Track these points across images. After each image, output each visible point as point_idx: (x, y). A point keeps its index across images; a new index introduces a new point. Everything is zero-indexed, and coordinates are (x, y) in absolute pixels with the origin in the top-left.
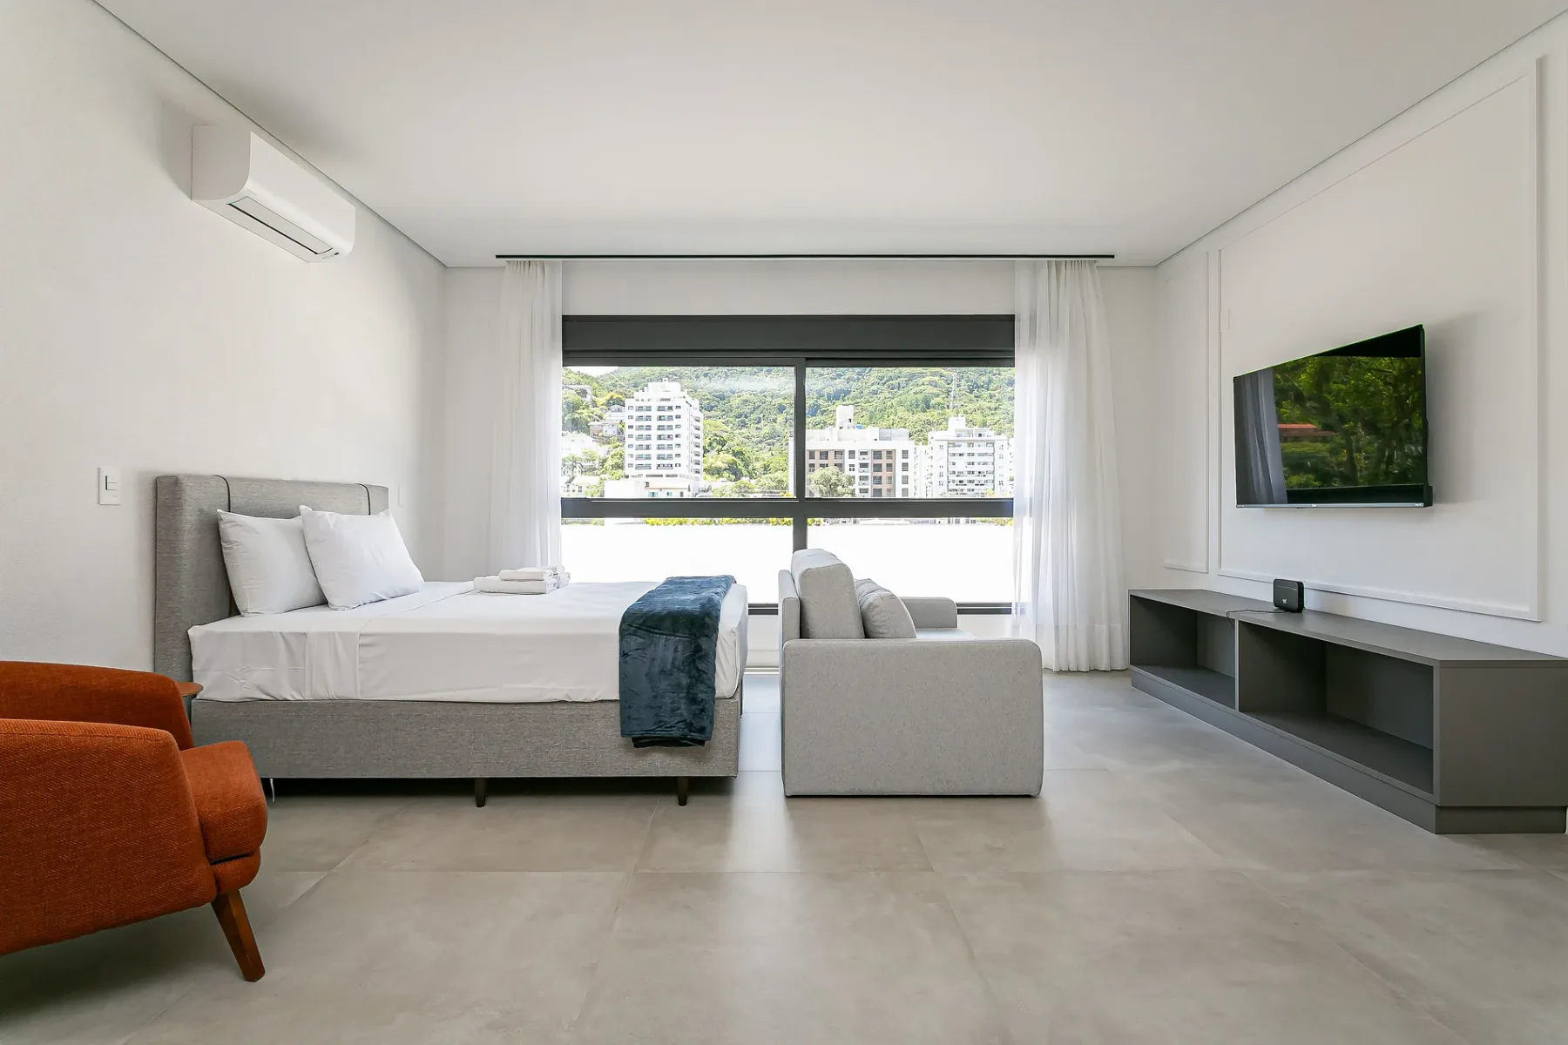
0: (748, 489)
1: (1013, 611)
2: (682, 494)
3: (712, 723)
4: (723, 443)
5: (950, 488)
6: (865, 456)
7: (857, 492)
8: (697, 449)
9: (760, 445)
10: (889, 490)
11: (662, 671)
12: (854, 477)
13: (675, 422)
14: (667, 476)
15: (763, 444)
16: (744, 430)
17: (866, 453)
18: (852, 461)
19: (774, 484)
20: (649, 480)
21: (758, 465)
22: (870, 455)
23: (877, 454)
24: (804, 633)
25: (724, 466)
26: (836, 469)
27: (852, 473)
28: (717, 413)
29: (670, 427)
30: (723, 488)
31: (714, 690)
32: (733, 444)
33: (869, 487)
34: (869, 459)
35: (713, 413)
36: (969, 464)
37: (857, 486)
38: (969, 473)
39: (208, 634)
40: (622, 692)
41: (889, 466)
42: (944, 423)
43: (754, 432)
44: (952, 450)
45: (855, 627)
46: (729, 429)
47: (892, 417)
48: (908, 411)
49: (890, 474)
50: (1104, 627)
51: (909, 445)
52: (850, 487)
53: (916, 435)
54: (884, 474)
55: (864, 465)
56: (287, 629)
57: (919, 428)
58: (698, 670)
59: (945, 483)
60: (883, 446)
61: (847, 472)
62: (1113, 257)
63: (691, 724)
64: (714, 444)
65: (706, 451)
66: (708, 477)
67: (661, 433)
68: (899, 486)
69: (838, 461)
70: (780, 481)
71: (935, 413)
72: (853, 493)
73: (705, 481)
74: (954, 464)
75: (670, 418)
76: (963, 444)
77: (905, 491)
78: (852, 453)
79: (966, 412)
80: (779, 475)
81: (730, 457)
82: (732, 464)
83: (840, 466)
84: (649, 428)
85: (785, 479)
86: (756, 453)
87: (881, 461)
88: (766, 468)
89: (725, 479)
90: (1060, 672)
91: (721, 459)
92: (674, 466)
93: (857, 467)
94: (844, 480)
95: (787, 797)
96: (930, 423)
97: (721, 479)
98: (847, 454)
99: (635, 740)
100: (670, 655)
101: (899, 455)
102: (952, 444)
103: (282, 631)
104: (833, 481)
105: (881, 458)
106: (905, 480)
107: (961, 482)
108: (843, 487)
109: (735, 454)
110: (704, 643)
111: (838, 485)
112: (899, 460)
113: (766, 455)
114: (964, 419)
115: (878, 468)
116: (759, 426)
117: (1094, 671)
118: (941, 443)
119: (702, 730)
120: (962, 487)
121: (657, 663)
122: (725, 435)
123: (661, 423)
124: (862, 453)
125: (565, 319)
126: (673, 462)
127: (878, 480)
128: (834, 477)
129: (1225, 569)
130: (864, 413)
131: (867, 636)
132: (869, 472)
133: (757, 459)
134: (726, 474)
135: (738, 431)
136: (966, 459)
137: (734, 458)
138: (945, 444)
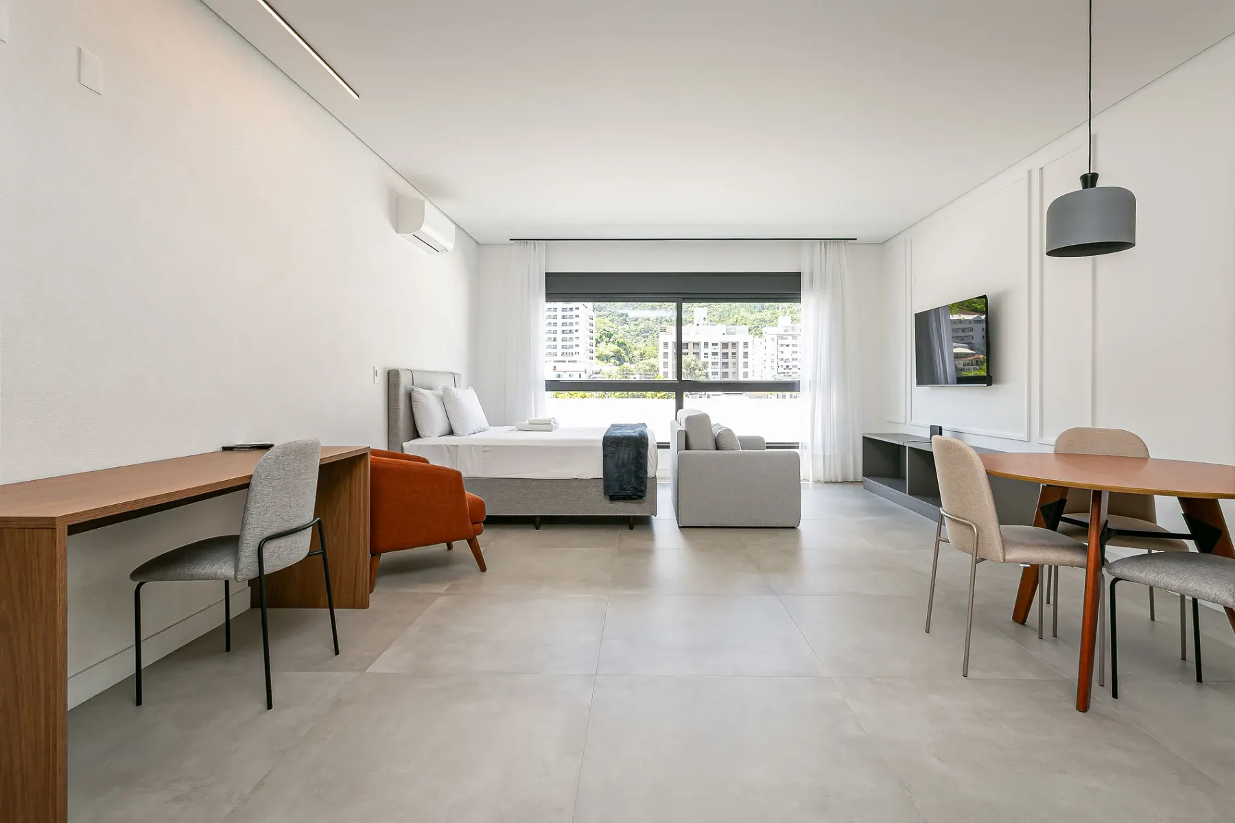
0: (628, 372)
1: (800, 447)
2: (580, 376)
3: (646, 488)
4: (610, 336)
5: (780, 371)
6: (715, 347)
7: (710, 374)
8: (591, 341)
9: (637, 338)
10: (734, 373)
11: (623, 464)
12: (707, 363)
13: (575, 320)
14: (569, 362)
15: (640, 337)
16: (625, 326)
17: (716, 344)
18: (706, 351)
19: (648, 368)
20: (556, 364)
21: (636, 353)
22: (719, 346)
23: (725, 345)
24: (687, 447)
25: (612, 354)
26: (694, 357)
27: (706, 360)
28: (605, 313)
29: (571, 324)
30: (611, 372)
31: (647, 473)
32: (619, 337)
33: (719, 370)
34: (718, 349)
35: (602, 313)
36: (793, 352)
37: (710, 370)
38: (793, 359)
39: (412, 445)
40: (605, 474)
41: (734, 354)
42: (775, 321)
43: (634, 328)
44: (781, 342)
45: (711, 444)
46: (614, 325)
47: (736, 316)
48: (748, 311)
49: (734, 360)
50: (851, 457)
51: (749, 338)
52: (705, 371)
53: (754, 330)
54: (730, 360)
55: (715, 354)
56: (449, 443)
57: (756, 325)
58: (640, 463)
59: (776, 367)
60: (729, 339)
61: (703, 359)
62: (856, 239)
63: (637, 488)
64: (604, 337)
65: (598, 342)
66: (599, 362)
67: (564, 328)
68: (741, 370)
69: (696, 351)
70: (653, 366)
71: (768, 313)
72: (707, 375)
73: (598, 365)
74: (782, 352)
75: (571, 317)
76: (789, 337)
77: (746, 374)
78: (706, 344)
79: (791, 312)
80: (652, 361)
81: (615, 347)
82: (617, 352)
83: (697, 354)
84: (555, 324)
85: (656, 364)
86: (634, 344)
87: (727, 350)
88: (642, 355)
89: (611, 364)
90: (826, 482)
91: (608, 349)
92: (574, 354)
93: (710, 355)
94: (700, 365)
95: (680, 527)
96: (765, 321)
97: (609, 364)
98: (702, 345)
99: (610, 496)
100: (626, 456)
101: (741, 345)
102: (781, 337)
103: (447, 444)
104: (692, 366)
105: (728, 348)
106: (746, 365)
107: (788, 366)
108: (700, 370)
109: (620, 345)
110: (642, 450)
111: (695, 369)
112: (741, 350)
113: (641, 345)
114: (790, 317)
115: (725, 355)
116: (636, 323)
117: (845, 482)
118: (773, 336)
119: (642, 491)
120: (788, 371)
121: (620, 460)
122: (611, 330)
123: (565, 321)
124: (713, 344)
125: (547, 275)
126: (573, 351)
127: (725, 365)
128: (693, 363)
129: (914, 421)
130: (715, 313)
131: (717, 449)
132: (719, 359)
133: (635, 349)
134: (612, 360)
135: (621, 327)
136: (791, 349)
137: (618, 348)
138: (776, 337)
